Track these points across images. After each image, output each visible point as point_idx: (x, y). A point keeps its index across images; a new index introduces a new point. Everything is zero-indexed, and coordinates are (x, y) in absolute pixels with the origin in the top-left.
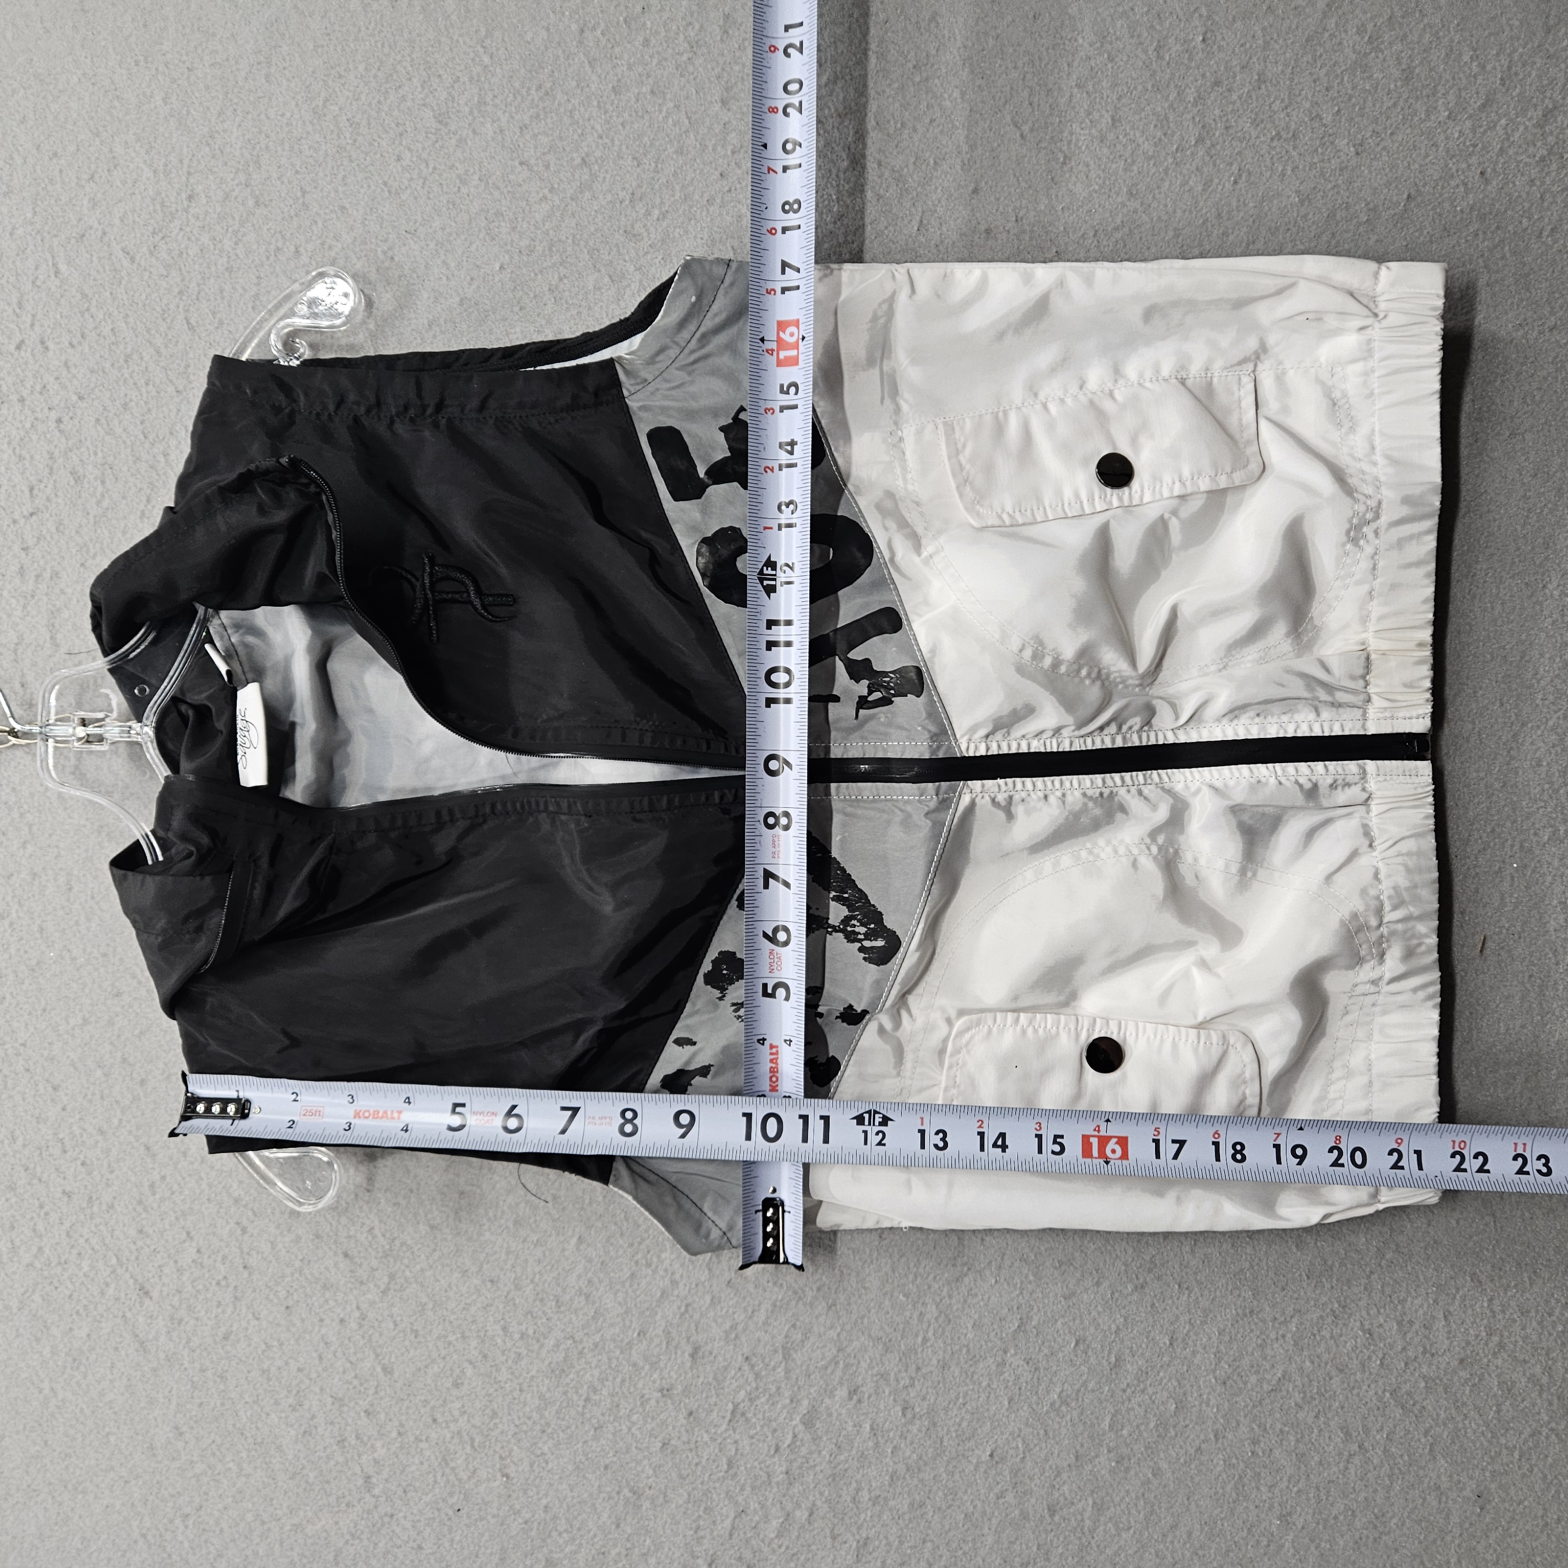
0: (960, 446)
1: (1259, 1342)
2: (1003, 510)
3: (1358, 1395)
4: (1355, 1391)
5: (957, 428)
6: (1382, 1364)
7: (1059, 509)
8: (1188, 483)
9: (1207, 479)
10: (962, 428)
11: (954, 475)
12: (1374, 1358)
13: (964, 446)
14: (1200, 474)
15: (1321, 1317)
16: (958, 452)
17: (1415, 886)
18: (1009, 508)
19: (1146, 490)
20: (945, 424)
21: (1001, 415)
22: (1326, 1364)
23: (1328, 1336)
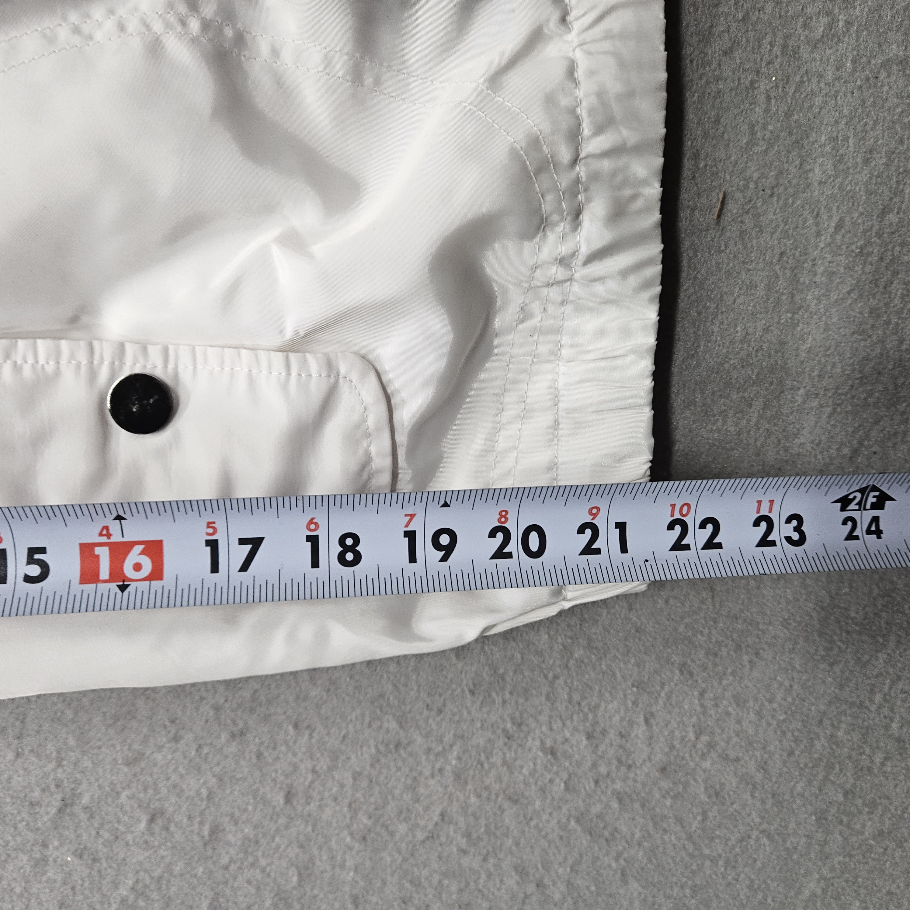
1: (409, 782)
3: (536, 826)
4: (533, 823)
6: (567, 788)
12: (557, 780)
15: (489, 740)
17: (631, 94)
22: (497, 795)
23: (499, 762)
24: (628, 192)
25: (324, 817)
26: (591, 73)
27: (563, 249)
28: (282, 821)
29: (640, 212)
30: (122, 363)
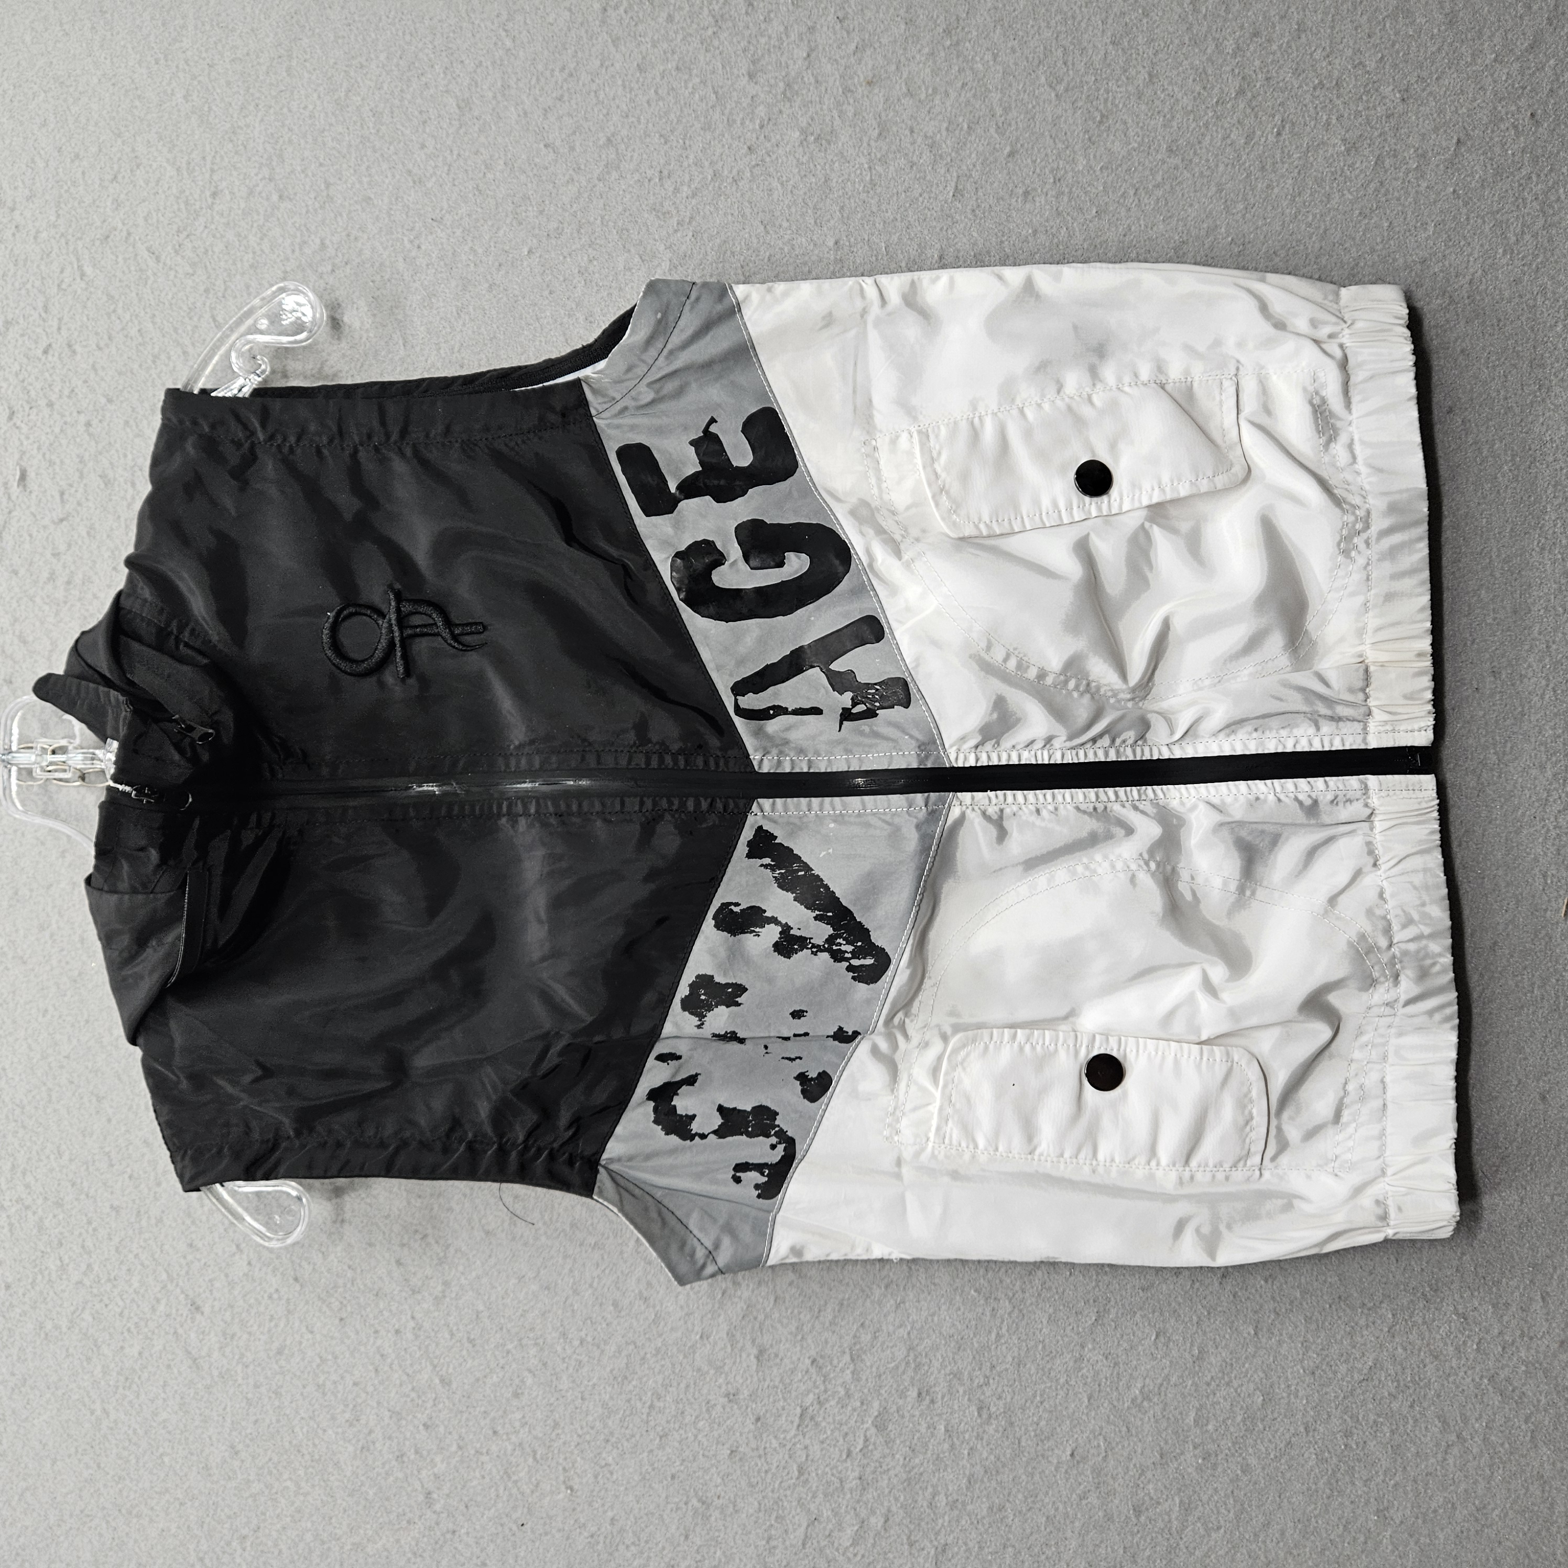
0: (935, 454)
1: (1348, 1329)
2: (980, 520)
5: (932, 437)
6: (1478, 1349)
7: (1037, 518)
8: (1168, 489)
9: (1187, 484)
10: (937, 436)
11: (930, 485)
12: (1469, 1343)
13: (939, 453)
14: (1179, 480)
15: (1413, 1302)
16: (933, 460)
18: (986, 518)
19: (1125, 497)
20: (919, 432)
21: (976, 421)
22: (1420, 1350)
23: (1420, 1321)
24: (1428, 962)
25: (1283, 1352)
26: (1392, 896)
27: (1388, 997)
28: (1251, 1350)
29: (1438, 973)
30: (1093, 1047)
